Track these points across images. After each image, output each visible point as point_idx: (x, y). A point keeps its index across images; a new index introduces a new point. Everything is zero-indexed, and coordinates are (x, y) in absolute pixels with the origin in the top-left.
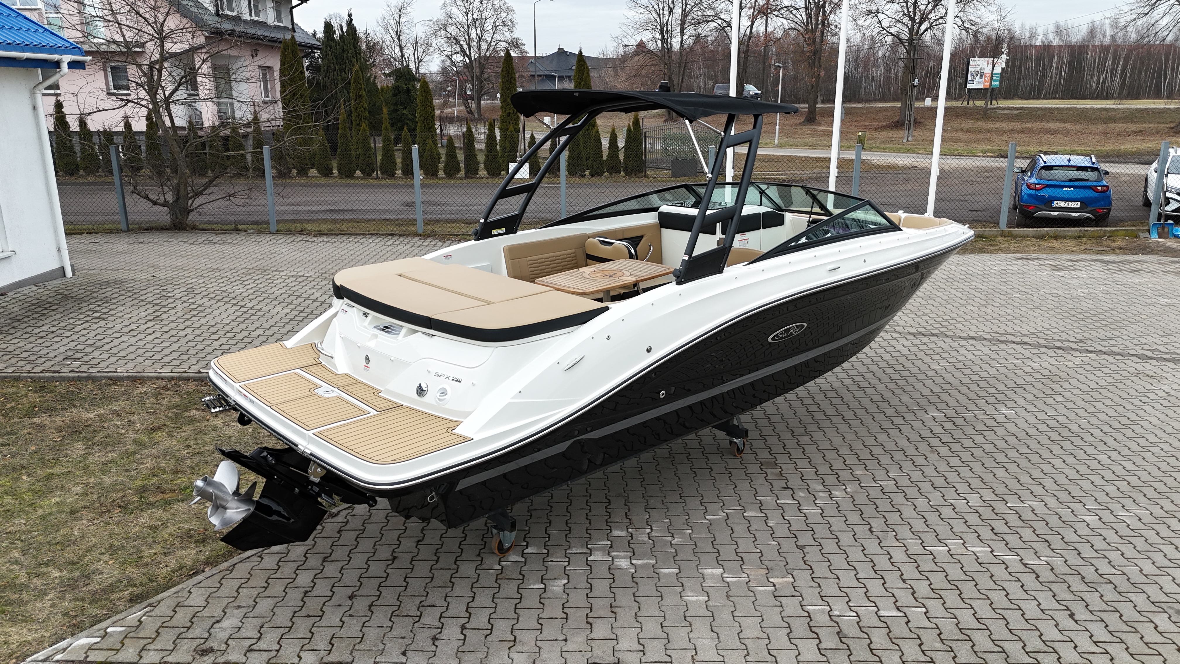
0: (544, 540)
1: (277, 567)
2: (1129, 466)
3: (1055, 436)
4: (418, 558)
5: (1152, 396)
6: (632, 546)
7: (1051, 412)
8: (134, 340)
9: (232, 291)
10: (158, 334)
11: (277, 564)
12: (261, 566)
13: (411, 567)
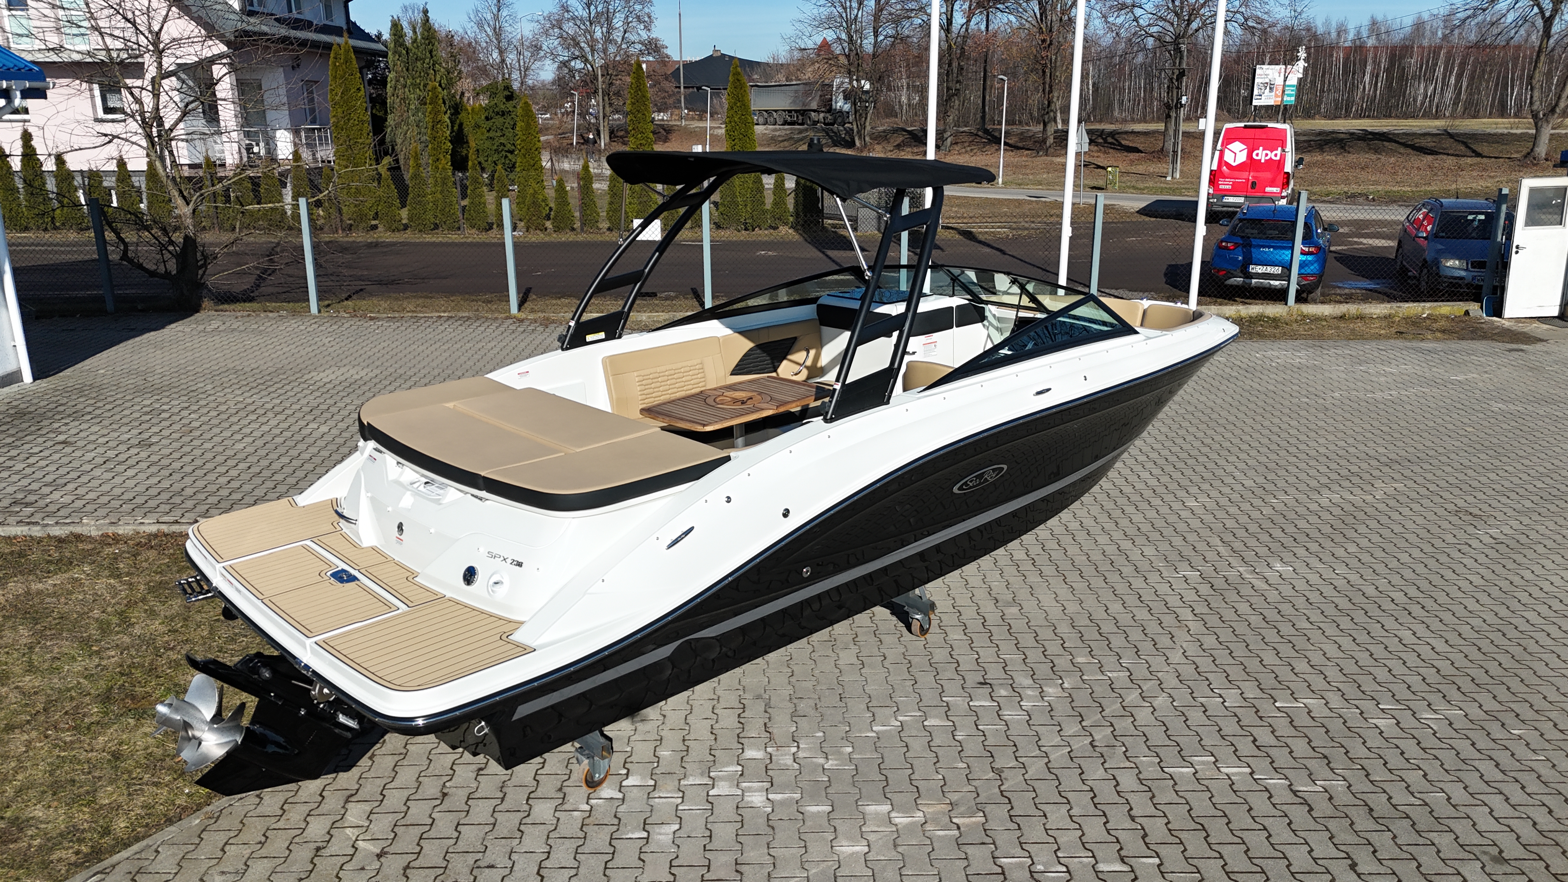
0: (651, 766)
1: (280, 812)
2: (1440, 646)
3: (1344, 603)
4: (477, 795)
5: (1475, 543)
6: (770, 773)
7: (1341, 569)
8: (109, 475)
9: (250, 401)
10: (144, 465)
11: (282, 808)
12: (260, 810)
13: (467, 808)
